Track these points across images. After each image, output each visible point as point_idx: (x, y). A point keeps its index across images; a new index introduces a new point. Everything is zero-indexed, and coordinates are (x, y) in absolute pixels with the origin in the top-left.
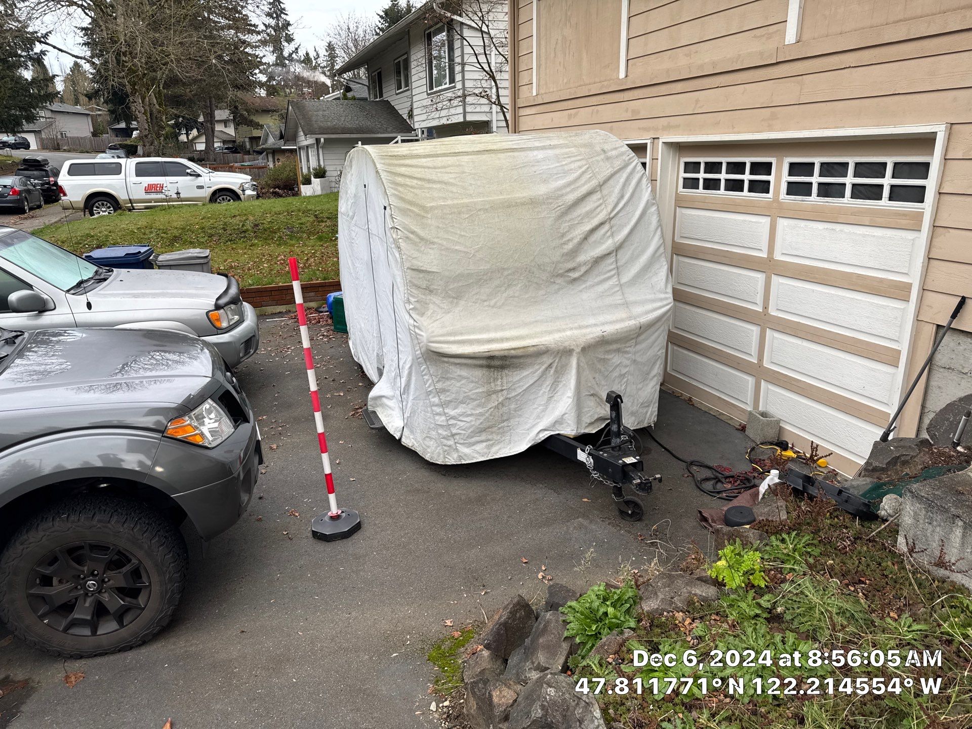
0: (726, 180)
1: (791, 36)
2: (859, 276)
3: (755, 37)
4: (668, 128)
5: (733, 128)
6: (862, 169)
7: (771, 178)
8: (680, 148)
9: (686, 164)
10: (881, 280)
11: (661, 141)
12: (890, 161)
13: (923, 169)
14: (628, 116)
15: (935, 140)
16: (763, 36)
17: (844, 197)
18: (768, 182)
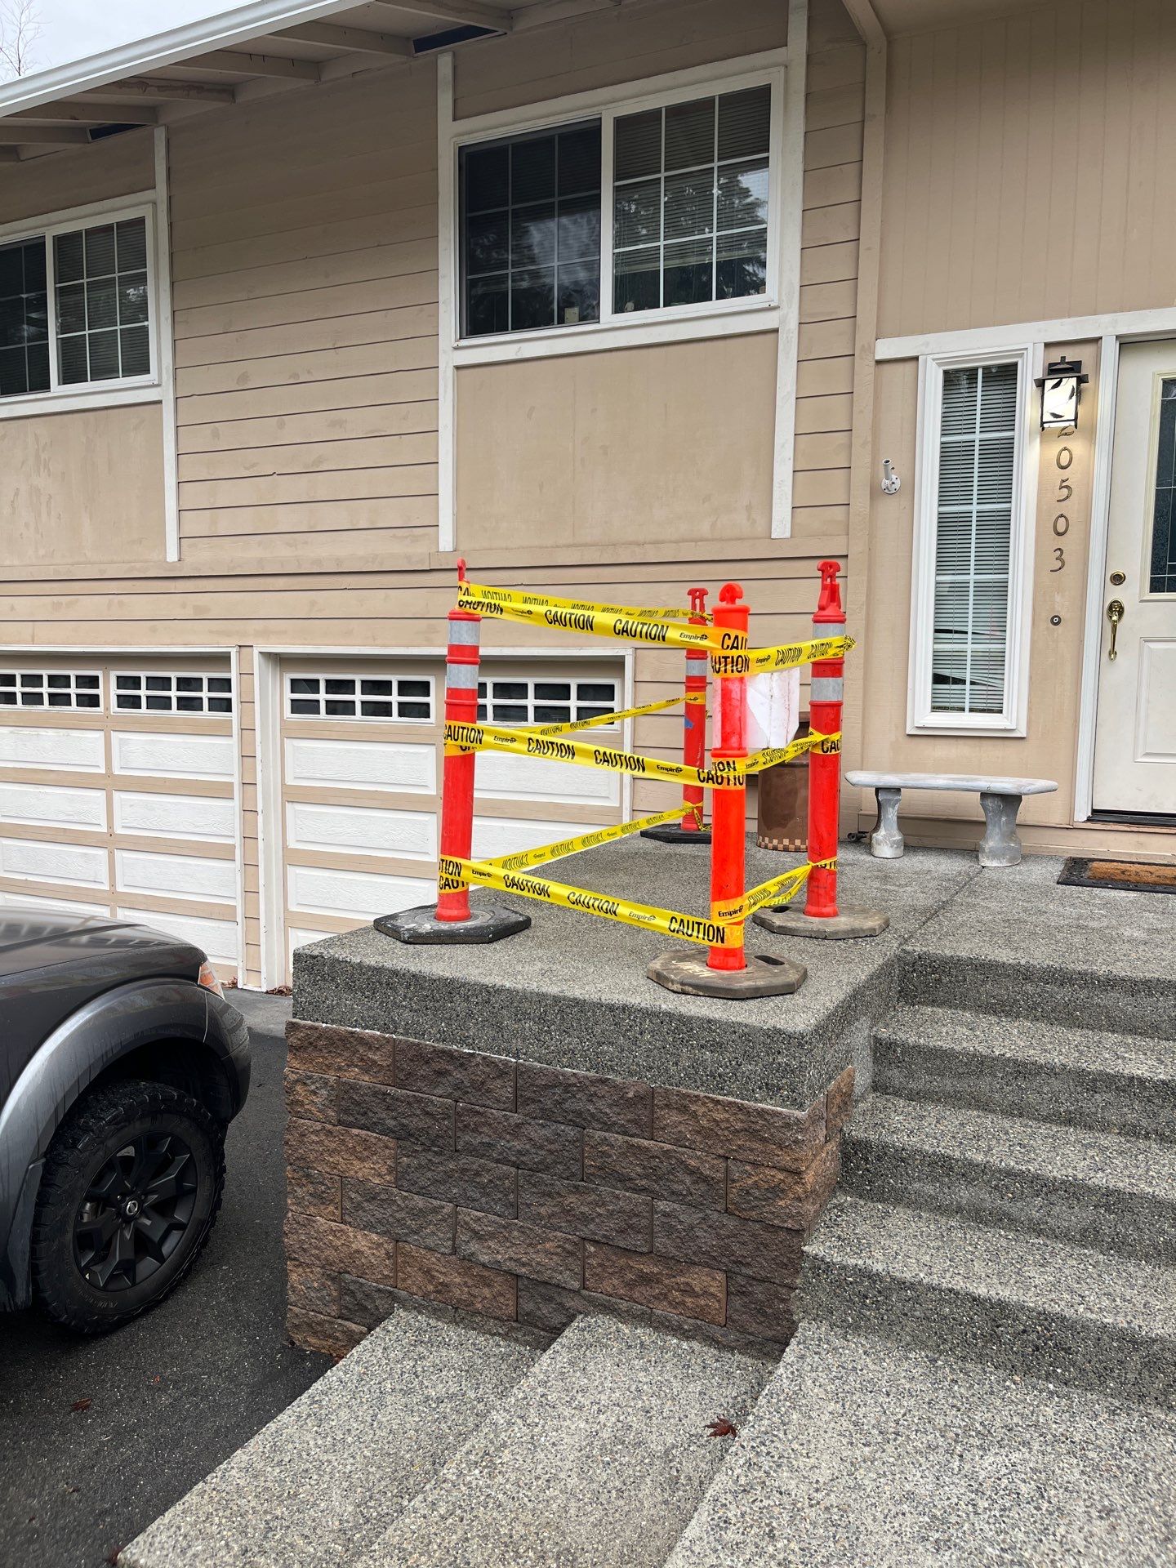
0: (363, 703)
1: (446, 542)
2: (556, 805)
3: (394, 536)
4: (265, 634)
5: (374, 639)
6: (542, 691)
7: (431, 700)
8: (280, 661)
9: (293, 681)
10: (582, 807)
11: (256, 651)
12: (574, 683)
13: (607, 692)
14: (189, 614)
15: (624, 663)
16: (407, 537)
17: (527, 720)
18: (428, 705)
